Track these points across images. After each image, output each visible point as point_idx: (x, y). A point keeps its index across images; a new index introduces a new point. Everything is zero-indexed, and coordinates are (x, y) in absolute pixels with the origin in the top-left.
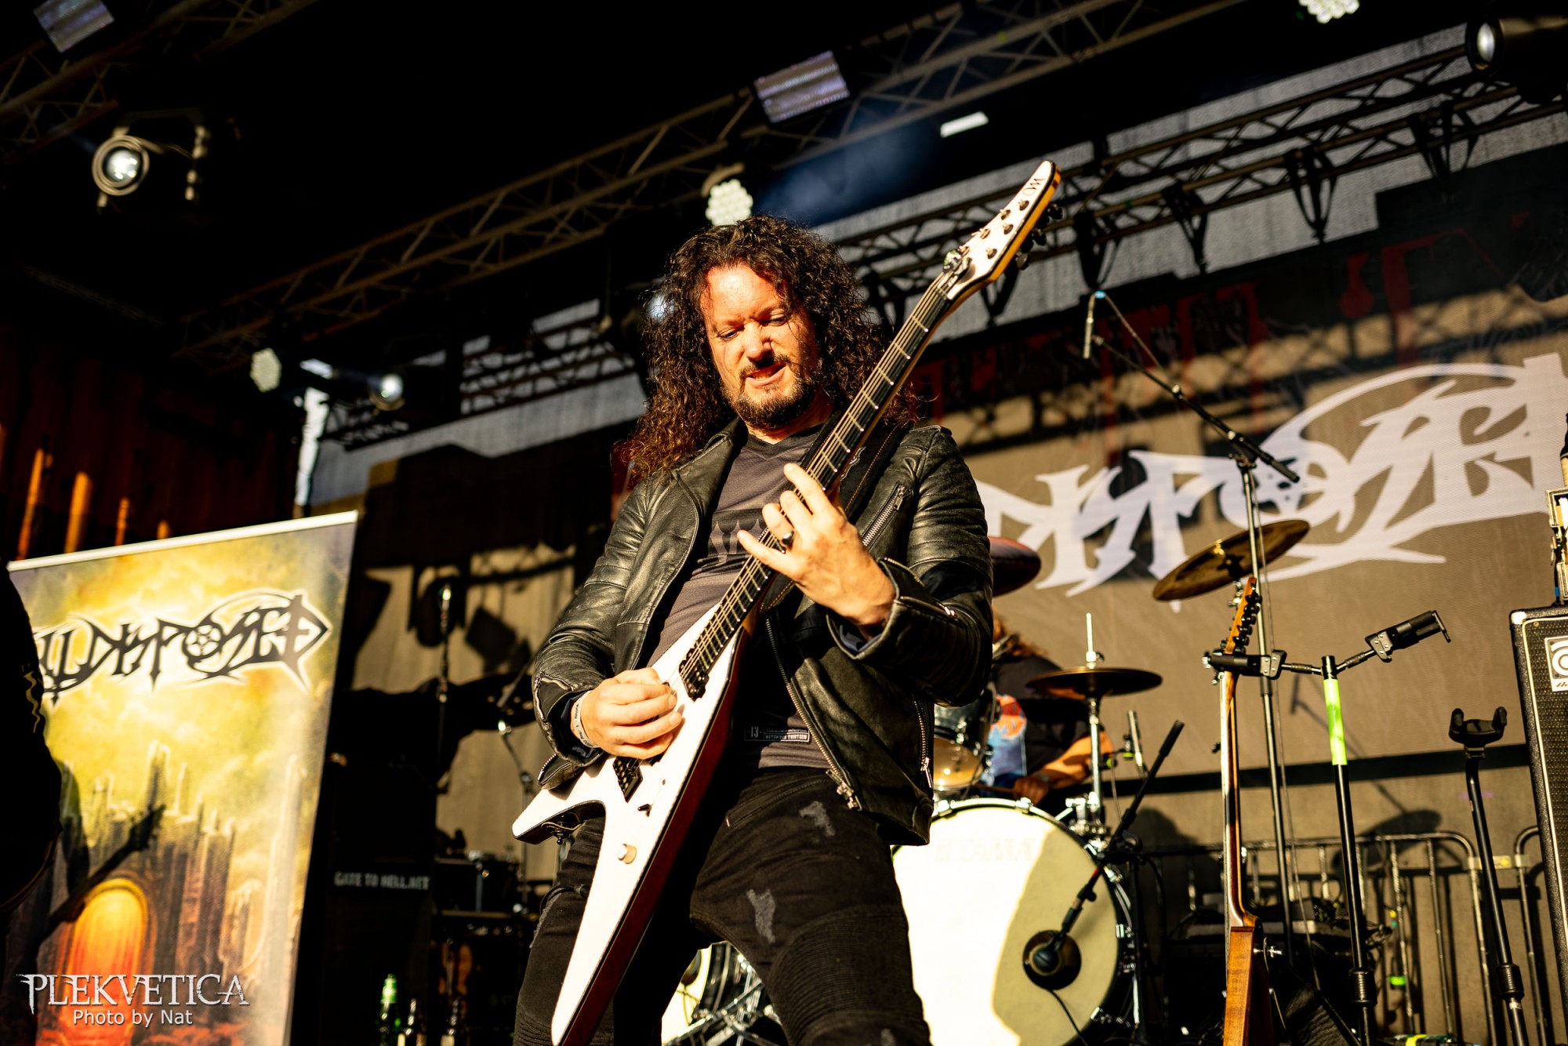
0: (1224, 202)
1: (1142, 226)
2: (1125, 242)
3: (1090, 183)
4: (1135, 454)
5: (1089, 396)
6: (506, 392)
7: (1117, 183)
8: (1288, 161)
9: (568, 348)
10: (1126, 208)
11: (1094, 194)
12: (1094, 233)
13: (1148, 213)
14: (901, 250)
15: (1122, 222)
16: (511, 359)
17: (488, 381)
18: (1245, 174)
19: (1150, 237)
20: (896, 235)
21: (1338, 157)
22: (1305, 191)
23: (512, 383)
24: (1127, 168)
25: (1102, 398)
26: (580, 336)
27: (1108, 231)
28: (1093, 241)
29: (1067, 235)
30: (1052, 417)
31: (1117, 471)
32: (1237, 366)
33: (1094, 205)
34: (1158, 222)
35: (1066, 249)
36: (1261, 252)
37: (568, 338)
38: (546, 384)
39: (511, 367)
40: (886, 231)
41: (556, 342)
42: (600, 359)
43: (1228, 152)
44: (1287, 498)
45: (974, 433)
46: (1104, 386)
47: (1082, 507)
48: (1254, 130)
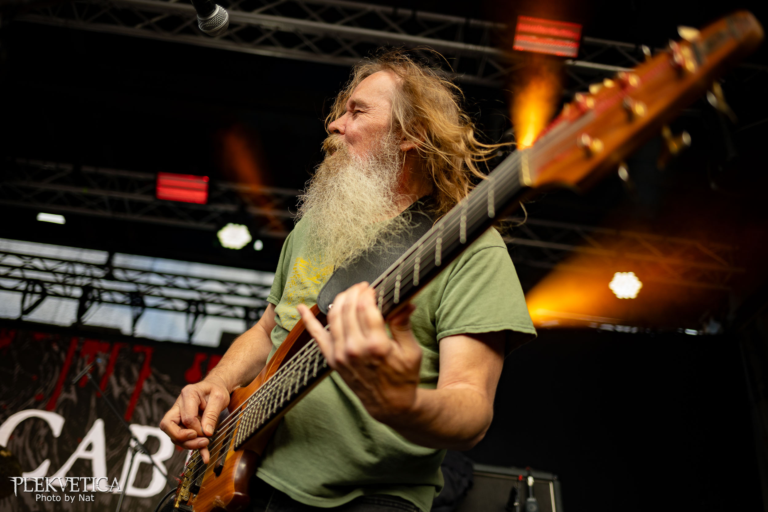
0: (156, 307)
1: (114, 302)
2: (103, 306)
3: (98, 273)
7: (110, 277)
10: (110, 291)
11: (98, 278)
12: (90, 296)
13: (119, 298)
15: (106, 297)
18: (169, 299)
21: (211, 309)
22: (192, 318)
24: (118, 274)
27: (97, 298)
28: (88, 300)
29: (77, 292)
33: (96, 284)
34: (123, 304)
35: (74, 298)
43: (167, 286)
48: (180, 282)
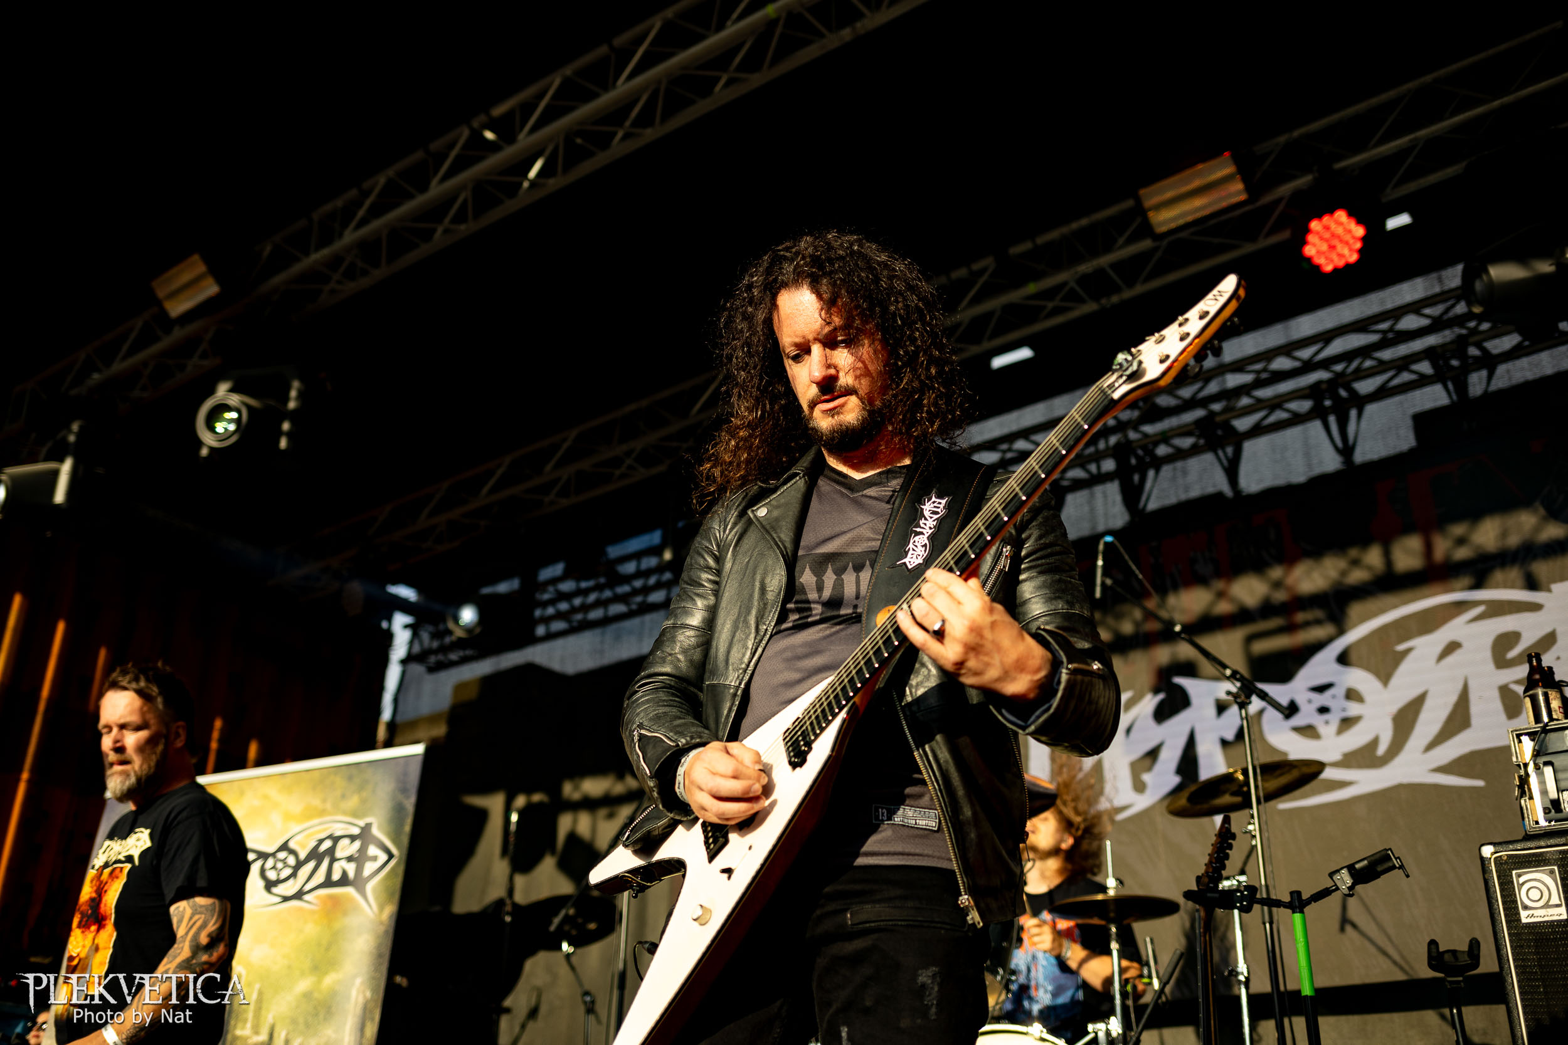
0: (1257, 431)
2: (1166, 470)
4: (1177, 679)
5: (1136, 614)
6: (580, 616)
7: (1155, 414)
8: (1314, 392)
9: (639, 574)
10: (1165, 438)
11: (1135, 425)
13: (1186, 442)
15: (1162, 450)
16: (584, 584)
17: (564, 606)
18: (1276, 404)
19: (1188, 464)
21: (1365, 387)
22: (1332, 420)
24: (1164, 400)
25: (1150, 616)
26: (647, 563)
27: (1147, 460)
28: (1133, 470)
29: (1109, 465)
31: (1161, 697)
32: (1277, 584)
33: (1133, 435)
34: (1194, 451)
36: (1300, 476)
37: (638, 565)
39: (585, 592)
41: (630, 568)
43: (1259, 384)
46: (1151, 604)
47: (1128, 732)
48: (1282, 363)
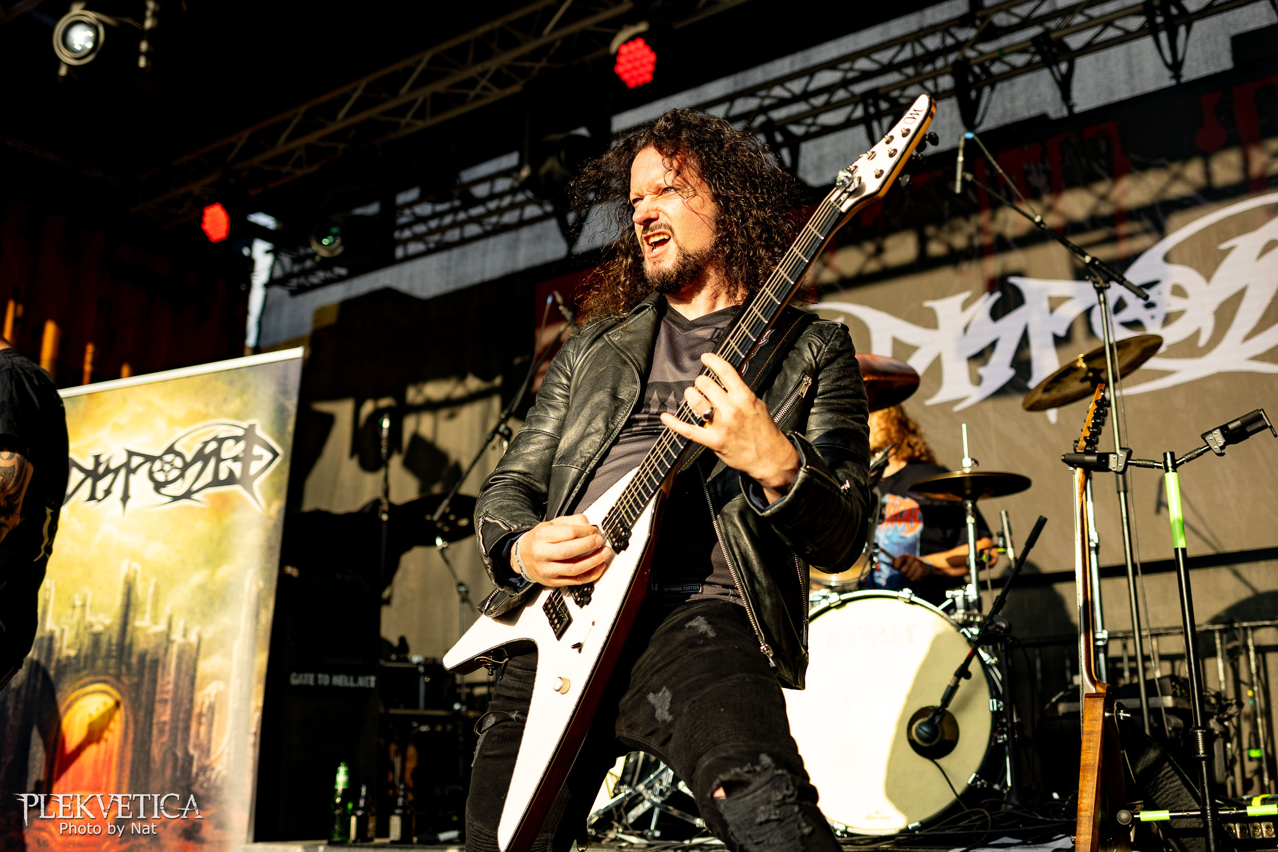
0: (1090, 48)
1: (1015, 72)
2: (999, 86)
3: (967, 34)
4: (1014, 280)
5: (969, 228)
6: (436, 237)
7: (992, 32)
8: (1146, 9)
9: (492, 196)
10: (999, 56)
11: (971, 43)
12: (971, 79)
13: (1020, 60)
14: (795, 99)
15: (997, 68)
16: (440, 208)
17: (420, 229)
18: (1108, 21)
19: (1021, 81)
20: (789, 85)
21: (1192, 4)
22: (1163, 36)
23: (441, 230)
24: (1000, 19)
25: (980, 230)
26: (502, 184)
27: (984, 77)
28: (970, 87)
29: (947, 82)
30: (936, 249)
31: (997, 295)
32: (1103, 198)
33: (970, 53)
34: (1029, 68)
35: (946, 94)
36: (1123, 93)
37: (492, 187)
38: (473, 230)
39: (441, 215)
40: (781, 81)
41: (481, 191)
42: (522, 206)
44: (1153, 317)
45: (864, 264)
46: (982, 219)
47: (966, 329)
